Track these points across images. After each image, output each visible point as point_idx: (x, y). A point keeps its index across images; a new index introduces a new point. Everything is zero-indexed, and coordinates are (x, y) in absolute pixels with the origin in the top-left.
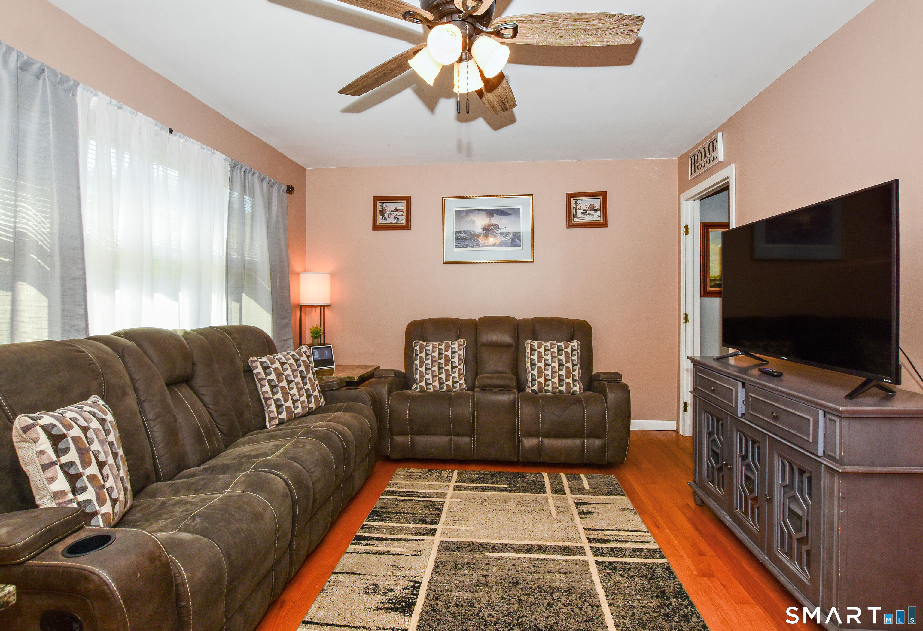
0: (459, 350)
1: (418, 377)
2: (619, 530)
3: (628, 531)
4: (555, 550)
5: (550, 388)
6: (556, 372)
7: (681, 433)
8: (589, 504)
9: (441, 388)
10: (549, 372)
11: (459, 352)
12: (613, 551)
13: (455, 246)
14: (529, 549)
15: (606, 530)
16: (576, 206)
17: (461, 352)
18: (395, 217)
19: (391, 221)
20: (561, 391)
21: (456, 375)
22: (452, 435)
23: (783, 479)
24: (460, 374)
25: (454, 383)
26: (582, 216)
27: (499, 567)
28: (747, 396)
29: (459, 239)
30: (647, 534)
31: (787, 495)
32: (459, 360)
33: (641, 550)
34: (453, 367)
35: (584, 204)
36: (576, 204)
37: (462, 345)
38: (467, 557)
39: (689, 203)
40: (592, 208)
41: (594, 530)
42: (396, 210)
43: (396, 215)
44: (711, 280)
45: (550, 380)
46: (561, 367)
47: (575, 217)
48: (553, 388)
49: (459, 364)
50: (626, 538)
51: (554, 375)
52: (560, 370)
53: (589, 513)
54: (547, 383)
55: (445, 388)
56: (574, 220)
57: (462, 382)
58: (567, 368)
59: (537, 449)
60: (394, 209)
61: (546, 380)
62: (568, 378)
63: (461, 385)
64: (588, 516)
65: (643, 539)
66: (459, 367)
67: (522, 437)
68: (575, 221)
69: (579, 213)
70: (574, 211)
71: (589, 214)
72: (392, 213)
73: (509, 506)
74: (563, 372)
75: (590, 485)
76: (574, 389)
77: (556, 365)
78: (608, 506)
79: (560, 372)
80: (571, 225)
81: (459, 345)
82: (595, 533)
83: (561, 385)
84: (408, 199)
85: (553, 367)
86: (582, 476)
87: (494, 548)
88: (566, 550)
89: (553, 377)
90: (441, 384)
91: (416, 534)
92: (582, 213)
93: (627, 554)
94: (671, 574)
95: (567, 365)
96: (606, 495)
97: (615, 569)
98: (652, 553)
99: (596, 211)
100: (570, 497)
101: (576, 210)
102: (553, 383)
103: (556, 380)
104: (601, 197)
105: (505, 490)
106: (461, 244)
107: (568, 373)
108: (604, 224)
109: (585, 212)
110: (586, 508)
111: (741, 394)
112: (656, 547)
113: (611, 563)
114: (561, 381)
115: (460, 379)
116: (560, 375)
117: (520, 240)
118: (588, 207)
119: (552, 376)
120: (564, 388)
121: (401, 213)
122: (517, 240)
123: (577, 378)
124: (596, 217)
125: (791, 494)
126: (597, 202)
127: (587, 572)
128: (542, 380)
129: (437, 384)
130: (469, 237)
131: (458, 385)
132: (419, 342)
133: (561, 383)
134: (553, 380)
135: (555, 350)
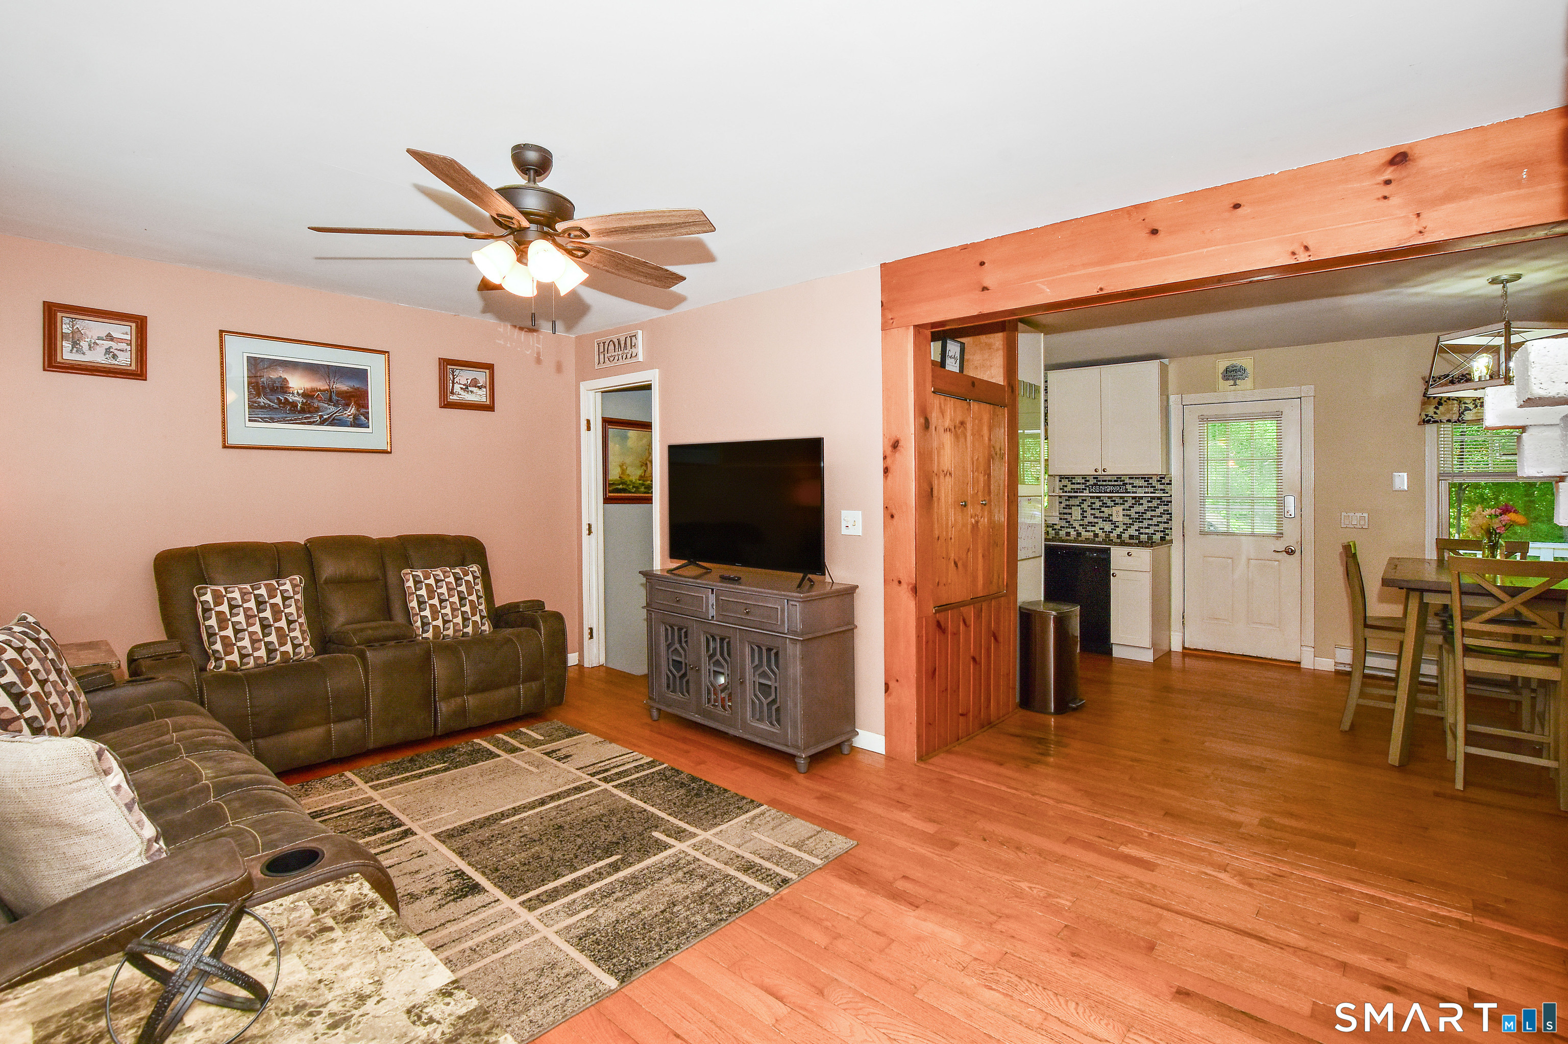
0: (295, 593)
1: (218, 646)
2: (609, 759)
3: (617, 757)
4: (568, 793)
5: (450, 632)
6: (458, 609)
7: (586, 665)
8: (559, 750)
9: (269, 658)
10: (448, 611)
11: (296, 597)
12: (620, 775)
13: (247, 419)
14: (542, 802)
15: (598, 763)
16: (454, 378)
17: (298, 597)
18: (108, 351)
19: (97, 357)
20: (465, 635)
21: (297, 633)
22: (330, 723)
23: (753, 661)
24: (303, 632)
25: (295, 646)
26: (462, 392)
27: (529, 825)
28: (717, 600)
29: (257, 408)
30: (634, 754)
31: (757, 673)
32: (298, 609)
33: (642, 765)
34: (289, 622)
35: (464, 376)
36: (453, 376)
37: (297, 586)
38: (486, 833)
39: (592, 393)
40: (475, 383)
41: (586, 767)
42: (110, 337)
43: (110, 347)
44: (609, 484)
45: (450, 621)
46: (463, 602)
47: (452, 393)
48: (455, 631)
49: (299, 616)
50: (622, 762)
51: (455, 613)
52: (462, 605)
53: (567, 757)
54: (446, 626)
55: (278, 657)
56: (451, 397)
57: (307, 643)
58: (471, 602)
59: (462, 712)
60: (104, 335)
61: (445, 622)
62: (474, 615)
63: (306, 648)
64: (569, 759)
65: (636, 758)
66: (300, 621)
67: (440, 701)
68: (453, 398)
69: (457, 388)
70: (451, 385)
71: (472, 392)
72: (97, 341)
73: (473, 780)
74: (467, 608)
75: (542, 735)
76: (483, 628)
77: (455, 599)
78: (578, 745)
79: (463, 609)
80: (446, 404)
81: (294, 586)
82: (592, 767)
83: (465, 626)
84: (142, 322)
85: (452, 603)
86: (523, 730)
87: (503, 815)
88: (578, 789)
89: (454, 616)
90: (270, 651)
91: (389, 842)
92: (462, 388)
93: (633, 771)
94: (678, 772)
95: (470, 598)
96: (567, 737)
97: (634, 784)
98: (651, 764)
99: (480, 388)
100: (536, 752)
101: (453, 383)
102: (456, 624)
103: (459, 620)
104: (487, 371)
105: (446, 769)
106: (260, 416)
107: (474, 608)
108: (490, 408)
109: (466, 388)
110: (561, 754)
111: (712, 599)
112: (651, 759)
113: (627, 782)
114: (465, 619)
115: (304, 639)
116: (463, 613)
117: (367, 418)
118: (469, 381)
119: (452, 614)
120: (469, 630)
121: (123, 346)
122: (362, 418)
123: (485, 613)
124: (479, 396)
125: (761, 670)
126: (482, 377)
127: (613, 795)
128: (439, 622)
129: (262, 653)
130: (276, 406)
131: (302, 649)
132: (207, 588)
133: (466, 623)
134: (455, 620)
135: (451, 579)
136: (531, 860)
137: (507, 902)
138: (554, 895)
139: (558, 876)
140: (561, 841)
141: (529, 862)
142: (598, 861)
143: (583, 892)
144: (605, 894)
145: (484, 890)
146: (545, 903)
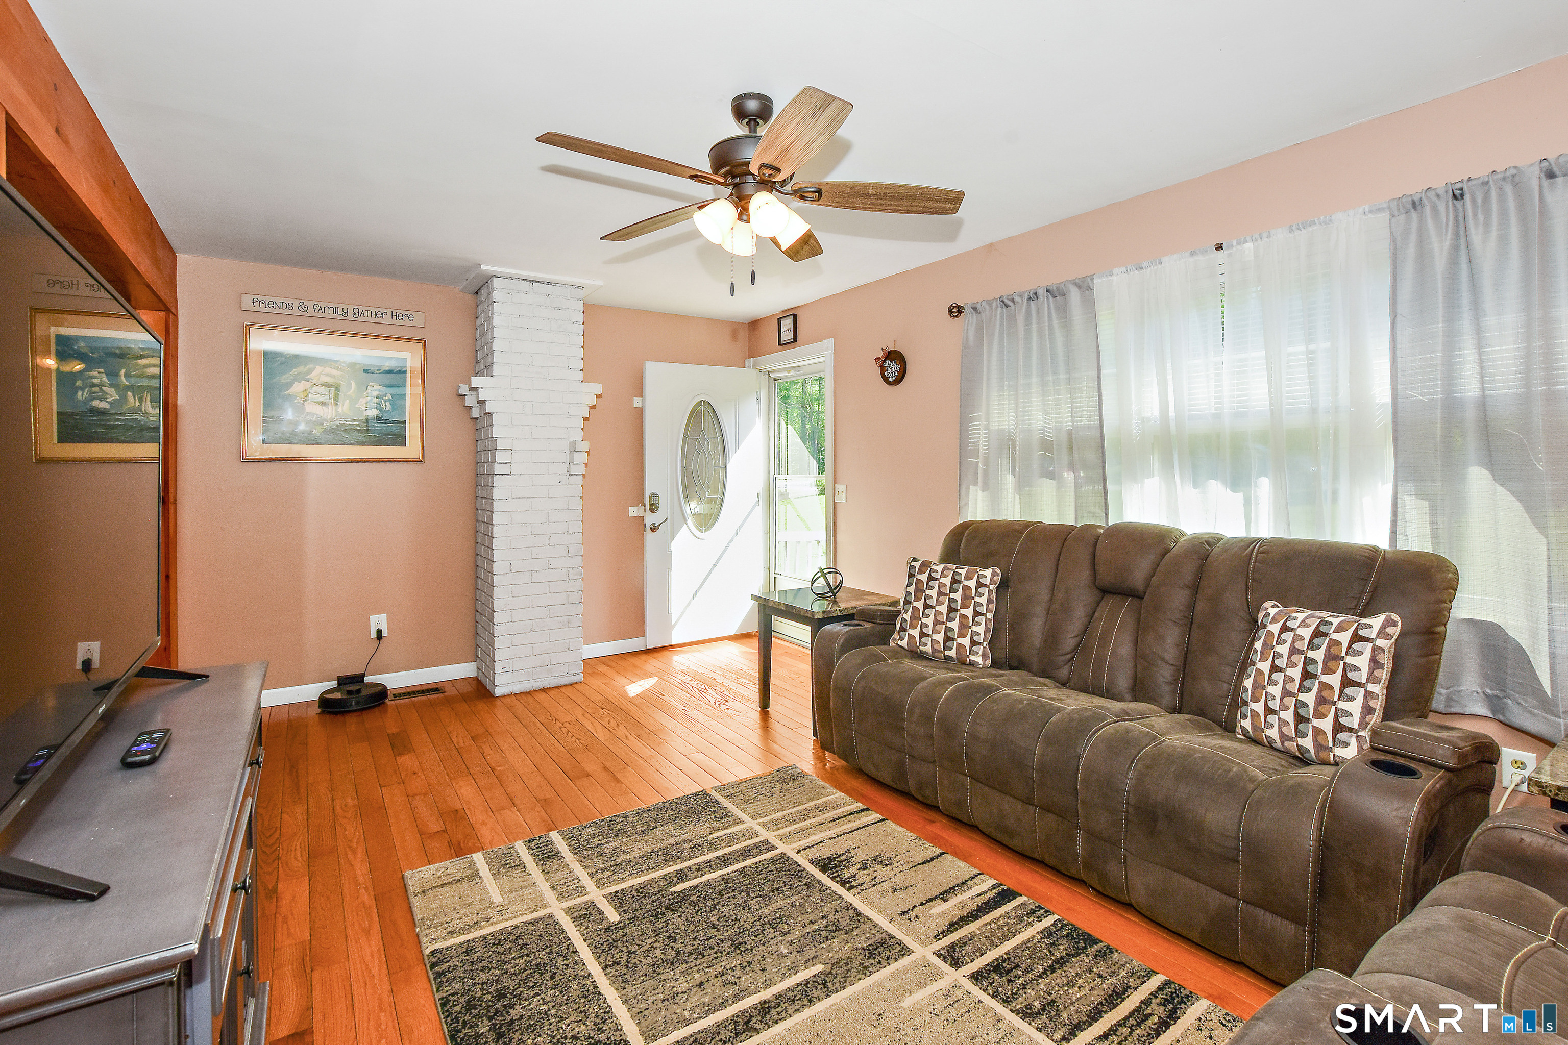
136: (771, 894)
137: (788, 849)
138: (746, 853)
139: (742, 872)
140: (736, 919)
141: (773, 891)
142: (697, 886)
143: (719, 853)
144: (699, 848)
145: (812, 862)
146: (756, 846)
